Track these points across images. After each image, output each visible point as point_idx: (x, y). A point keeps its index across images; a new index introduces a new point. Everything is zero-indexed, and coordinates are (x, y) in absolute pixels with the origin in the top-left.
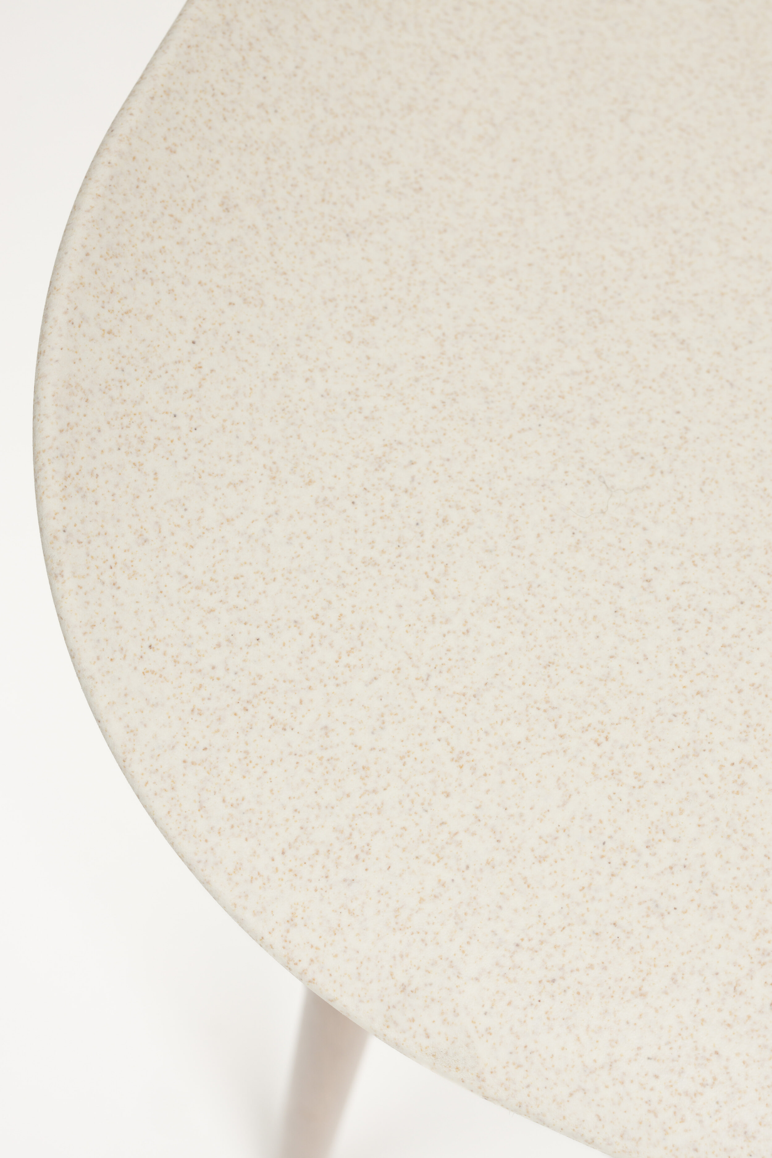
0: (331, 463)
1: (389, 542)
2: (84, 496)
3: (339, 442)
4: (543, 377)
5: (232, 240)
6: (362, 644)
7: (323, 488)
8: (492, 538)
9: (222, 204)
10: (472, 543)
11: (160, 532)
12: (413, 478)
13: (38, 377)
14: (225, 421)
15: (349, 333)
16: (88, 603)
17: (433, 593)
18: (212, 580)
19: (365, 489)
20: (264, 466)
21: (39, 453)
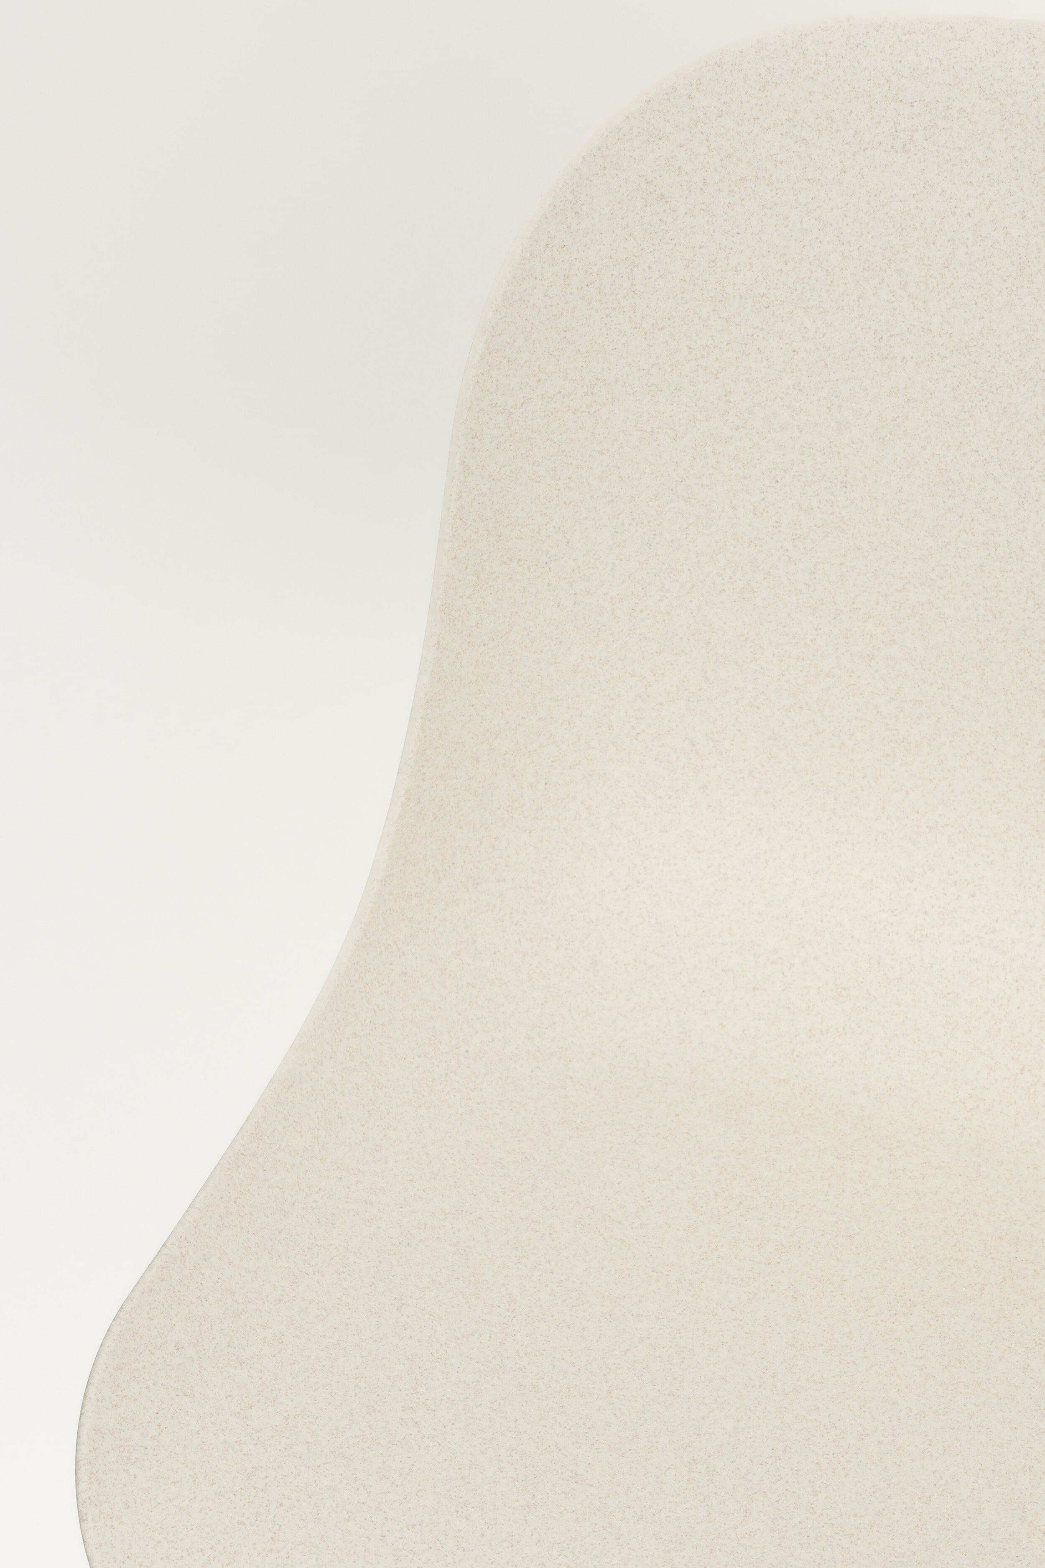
0: (224, 1475)
1: (251, 1514)
2: (99, 1483)
3: (229, 1465)
4: (339, 1438)
5: (180, 1364)
6: (235, 1561)
7: (220, 1487)
8: (305, 1514)
9: (176, 1346)
10: (294, 1516)
11: (136, 1503)
12: (266, 1484)
13: (80, 1425)
14: (171, 1452)
15: (238, 1413)
16: (99, 1534)
17: (272, 1539)
18: (160, 1528)
19: (241, 1488)
20: (190, 1475)
21: (79, 1461)
